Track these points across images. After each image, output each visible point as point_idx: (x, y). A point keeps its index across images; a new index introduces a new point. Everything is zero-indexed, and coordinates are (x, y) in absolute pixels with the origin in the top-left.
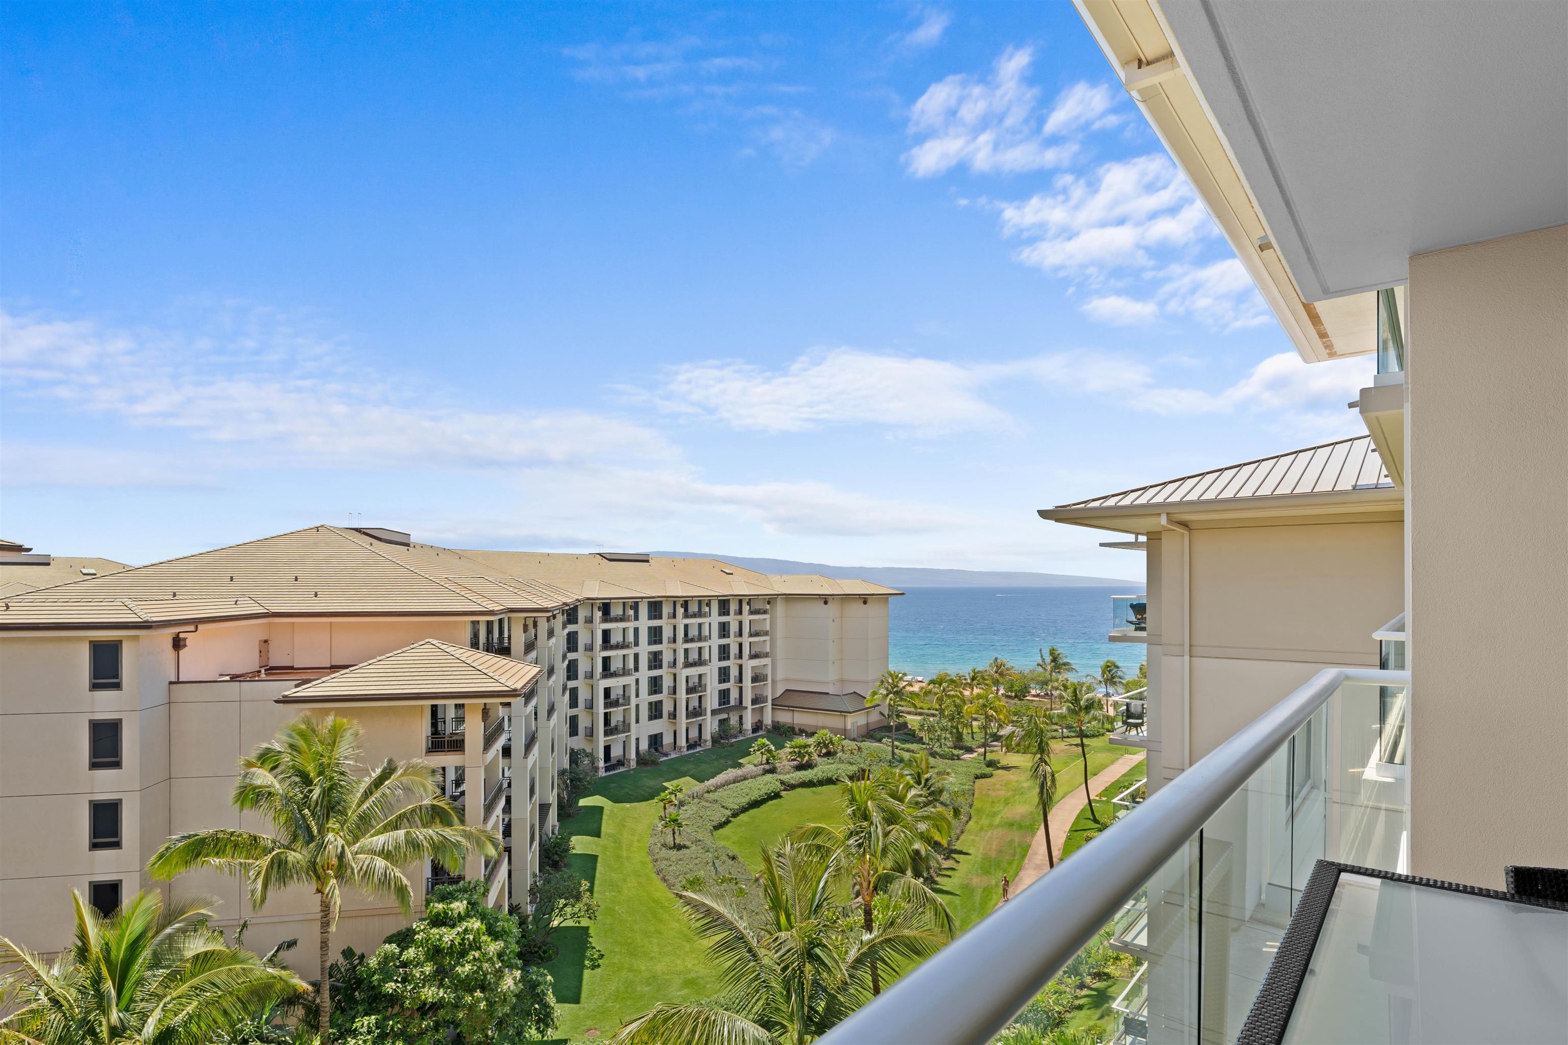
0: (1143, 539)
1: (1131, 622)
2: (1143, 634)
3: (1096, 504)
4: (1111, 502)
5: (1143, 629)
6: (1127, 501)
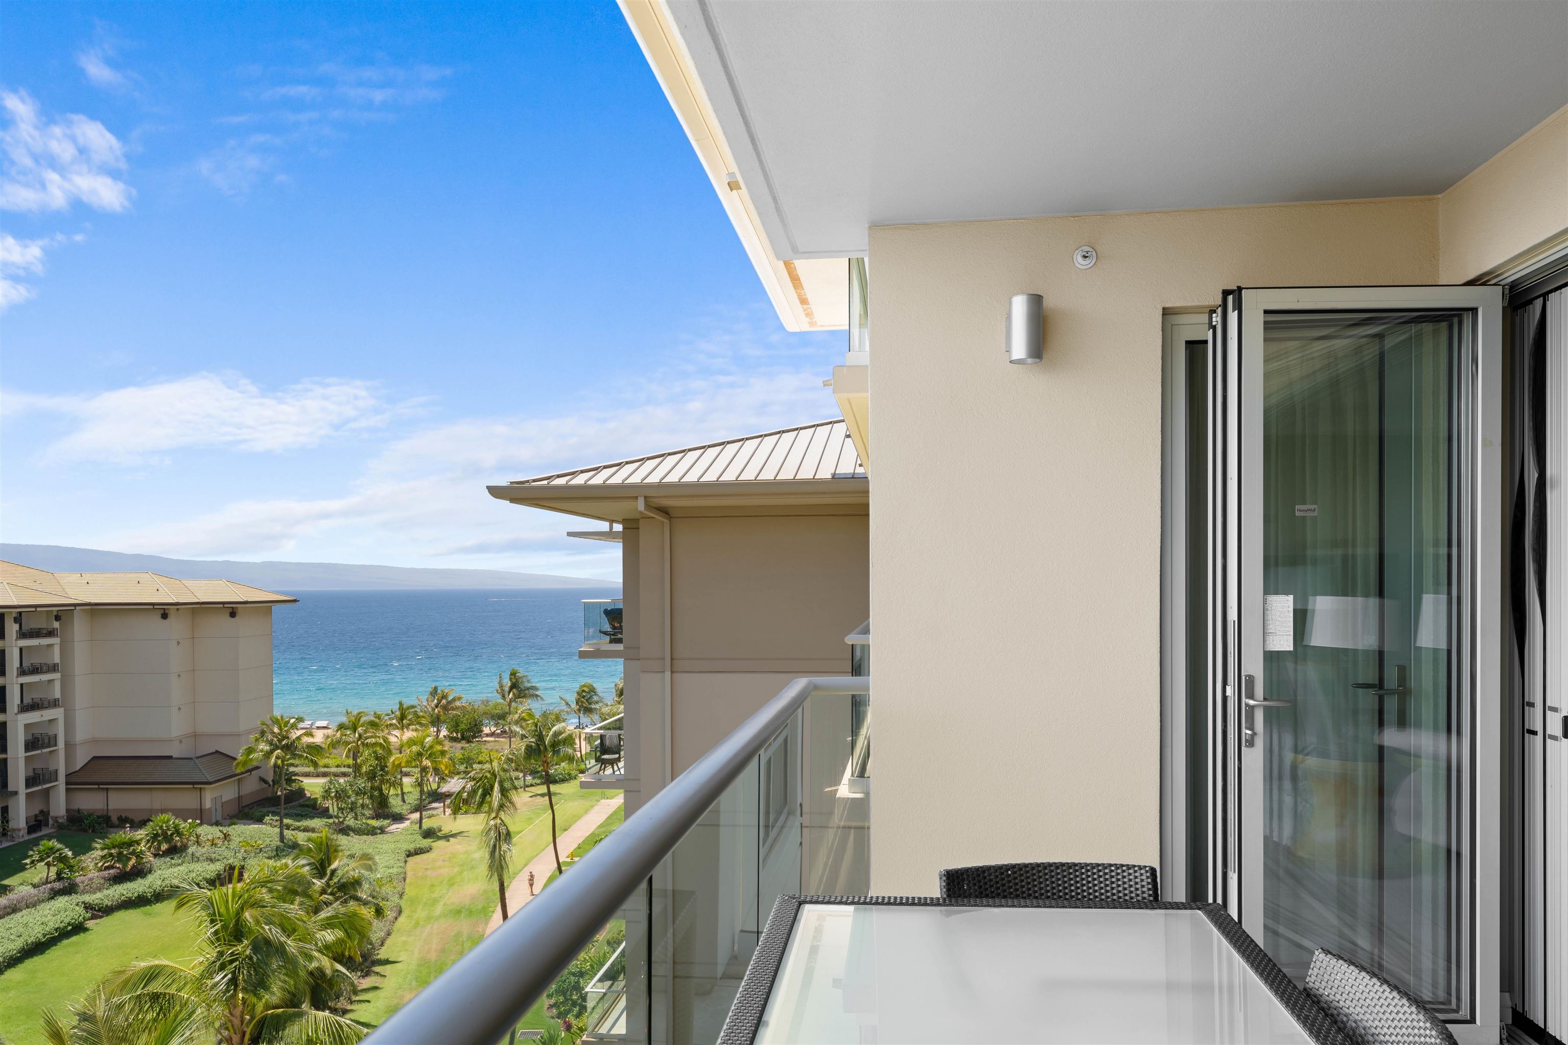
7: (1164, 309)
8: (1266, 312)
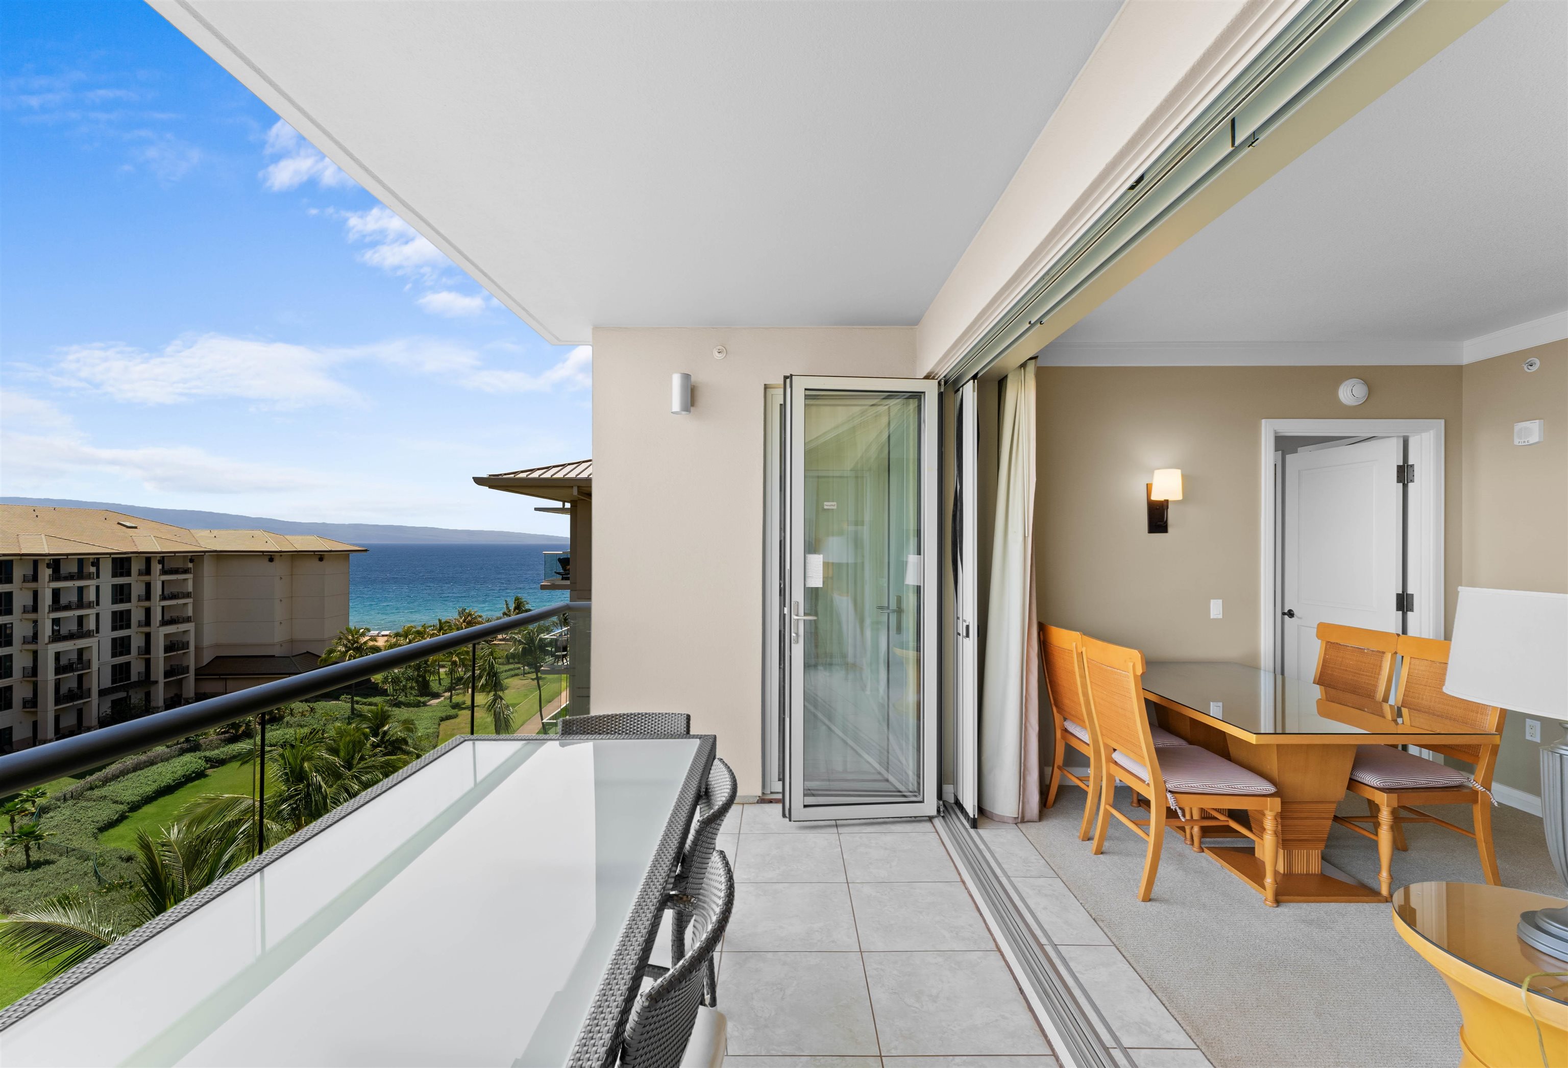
0: (568, 505)
1: (559, 573)
2: (568, 582)
3: (524, 475)
4: (535, 475)
5: (567, 579)
6: (548, 475)
7: (765, 385)
8: (806, 389)
